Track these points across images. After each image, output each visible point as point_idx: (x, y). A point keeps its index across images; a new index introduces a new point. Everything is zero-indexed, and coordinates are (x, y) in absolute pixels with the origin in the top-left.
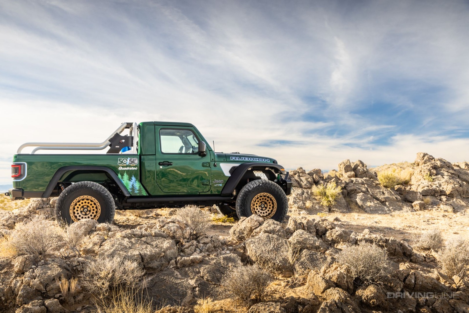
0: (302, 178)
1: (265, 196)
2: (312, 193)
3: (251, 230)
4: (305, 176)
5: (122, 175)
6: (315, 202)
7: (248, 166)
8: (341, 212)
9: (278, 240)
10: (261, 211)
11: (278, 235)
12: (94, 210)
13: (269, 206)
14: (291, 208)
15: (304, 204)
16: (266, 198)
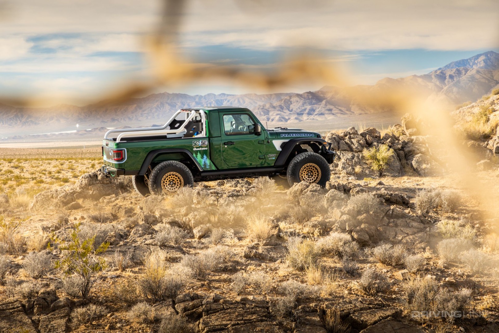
0: (353, 140)
1: (311, 166)
2: (363, 157)
3: (302, 191)
4: (357, 138)
5: (197, 154)
6: (365, 166)
7: (297, 141)
8: (392, 176)
9: (318, 195)
10: (308, 178)
11: (319, 193)
12: (178, 183)
13: (315, 174)
14: (340, 174)
15: (354, 169)
16: (312, 167)
